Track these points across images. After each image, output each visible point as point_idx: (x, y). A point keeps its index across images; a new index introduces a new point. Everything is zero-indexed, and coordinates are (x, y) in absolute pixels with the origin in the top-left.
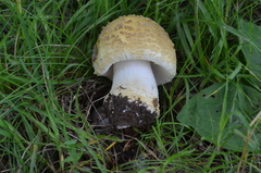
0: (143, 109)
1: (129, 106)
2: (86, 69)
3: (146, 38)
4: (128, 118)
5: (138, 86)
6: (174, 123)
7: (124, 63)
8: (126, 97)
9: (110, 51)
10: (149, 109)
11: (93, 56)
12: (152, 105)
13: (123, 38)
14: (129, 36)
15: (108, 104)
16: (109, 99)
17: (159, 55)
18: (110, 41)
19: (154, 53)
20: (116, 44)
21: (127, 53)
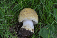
0: (30, 32)
1: (26, 31)
2: (17, 21)
3: (31, 14)
4: (26, 34)
5: (29, 26)
6: (37, 35)
7: (25, 20)
8: (26, 29)
9: (22, 17)
10: (31, 32)
11: (18, 18)
12: (32, 31)
13: (25, 14)
14: (27, 14)
15: (21, 30)
16: (22, 29)
17: (34, 19)
18: (22, 15)
19: (33, 18)
20: (24, 16)
21: (26, 18)
